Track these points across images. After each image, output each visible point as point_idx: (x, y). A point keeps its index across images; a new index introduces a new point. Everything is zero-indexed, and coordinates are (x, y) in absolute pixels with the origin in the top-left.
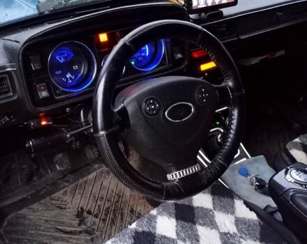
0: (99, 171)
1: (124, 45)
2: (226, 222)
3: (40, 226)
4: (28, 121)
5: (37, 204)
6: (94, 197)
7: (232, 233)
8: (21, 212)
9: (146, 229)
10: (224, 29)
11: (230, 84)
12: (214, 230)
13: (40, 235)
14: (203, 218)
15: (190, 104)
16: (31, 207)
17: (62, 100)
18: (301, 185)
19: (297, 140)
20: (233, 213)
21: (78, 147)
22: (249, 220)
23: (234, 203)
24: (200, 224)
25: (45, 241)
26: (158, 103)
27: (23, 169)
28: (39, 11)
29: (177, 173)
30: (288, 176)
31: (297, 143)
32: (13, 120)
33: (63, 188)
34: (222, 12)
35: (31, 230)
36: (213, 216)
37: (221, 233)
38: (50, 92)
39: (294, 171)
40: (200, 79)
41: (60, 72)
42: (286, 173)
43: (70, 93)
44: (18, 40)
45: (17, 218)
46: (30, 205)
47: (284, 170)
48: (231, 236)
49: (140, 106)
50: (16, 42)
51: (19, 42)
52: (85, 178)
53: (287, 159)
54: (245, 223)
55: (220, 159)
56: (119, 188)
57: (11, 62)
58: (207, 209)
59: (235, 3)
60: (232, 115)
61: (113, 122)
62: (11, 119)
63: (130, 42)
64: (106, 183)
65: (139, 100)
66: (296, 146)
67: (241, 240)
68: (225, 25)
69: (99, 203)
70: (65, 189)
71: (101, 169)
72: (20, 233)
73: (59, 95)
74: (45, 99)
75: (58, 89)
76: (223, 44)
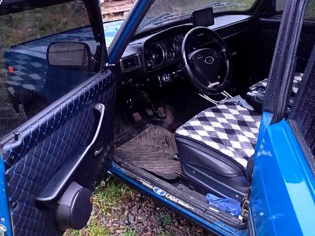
2: (234, 112)
3: (131, 152)
5: (124, 145)
13: (134, 155)
14: (224, 111)
16: (121, 146)
22: (244, 111)
23: (236, 106)
35: (128, 154)
51: (141, 43)
52: (144, 132)
56: (164, 133)
70: (135, 138)
71: (151, 126)
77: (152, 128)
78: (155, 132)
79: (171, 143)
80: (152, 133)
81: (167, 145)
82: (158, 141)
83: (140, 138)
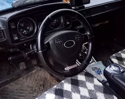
0: (37, 69)
1: (48, 18)
2: (90, 86)
3: (14, 91)
4: (9, 49)
5: (12, 83)
6: (35, 80)
7: (92, 90)
8: (6, 86)
9: (60, 88)
10: (85, 13)
11: (88, 33)
12: (86, 89)
13: (14, 95)
14: (81, 84)
15: (73, 41)
16: (10, 84)
17: (23, 41)
18: (116, 71)
19: (114, 55)
20: (93, 83)
21: (29, 60)
22: (99, 86)
23: (93, 79)
24: (81, 86)
25: (16, 97)
26: (61, 40)
27: (7, 69)
28: (13, 6)
29: (69, 67)
30: (111, 68)
31: (114, 56)
32: (4, 49)
33: (23, 76)
34: (84, 6)
35: (11, 93)
36: (86, 84)
37: (88, 90)
38: (18, 37)
39: (113, 66)
40: (77, 32)
41: (22, 30)
42: (110, 67)
43: (26, 38)
44: (6, 17)
45: (5, 89)
46: (10, 83)
47: (109, 66)
48: (92, 91)
49: (54, 42)
50: (5, 18)
51: (6, 18)
52: (31, 72)
53: (110, 62)
54: (98, 87)
55: (85, 62)
56: (45, 76)
57: (3, 26)
58: (83, 81)
59: (89, 3)
60: (89, 45)
61: (45, 47)
62: (3, 48)
63: (51, 17)
64: (40, 74)
65: (54, 39)
66: (114, 57)
67: (96, 92)
68: (85, 11)
69: (37, 82)
70: (23, 77)
71: (38, 68)
72: (6, 94)
73: (22, 39)
74: (17, 40)
75: (21, 36)
76: (86, 18)
77: (38, 70)
78: (39, 74)
79: (46, 86)
80: (37, 74)
81: (42, 89)
82: (38, 83)
83: (27, 78)
